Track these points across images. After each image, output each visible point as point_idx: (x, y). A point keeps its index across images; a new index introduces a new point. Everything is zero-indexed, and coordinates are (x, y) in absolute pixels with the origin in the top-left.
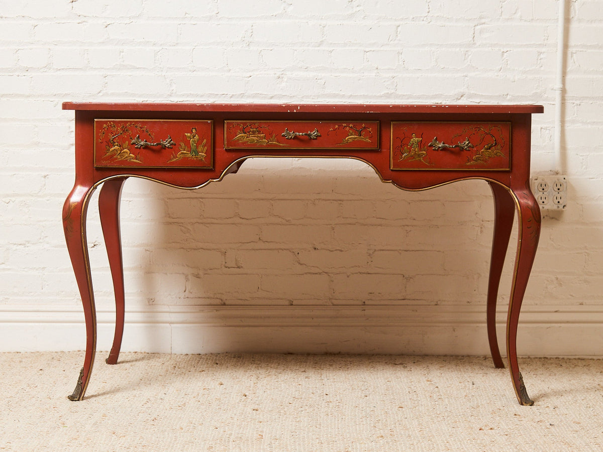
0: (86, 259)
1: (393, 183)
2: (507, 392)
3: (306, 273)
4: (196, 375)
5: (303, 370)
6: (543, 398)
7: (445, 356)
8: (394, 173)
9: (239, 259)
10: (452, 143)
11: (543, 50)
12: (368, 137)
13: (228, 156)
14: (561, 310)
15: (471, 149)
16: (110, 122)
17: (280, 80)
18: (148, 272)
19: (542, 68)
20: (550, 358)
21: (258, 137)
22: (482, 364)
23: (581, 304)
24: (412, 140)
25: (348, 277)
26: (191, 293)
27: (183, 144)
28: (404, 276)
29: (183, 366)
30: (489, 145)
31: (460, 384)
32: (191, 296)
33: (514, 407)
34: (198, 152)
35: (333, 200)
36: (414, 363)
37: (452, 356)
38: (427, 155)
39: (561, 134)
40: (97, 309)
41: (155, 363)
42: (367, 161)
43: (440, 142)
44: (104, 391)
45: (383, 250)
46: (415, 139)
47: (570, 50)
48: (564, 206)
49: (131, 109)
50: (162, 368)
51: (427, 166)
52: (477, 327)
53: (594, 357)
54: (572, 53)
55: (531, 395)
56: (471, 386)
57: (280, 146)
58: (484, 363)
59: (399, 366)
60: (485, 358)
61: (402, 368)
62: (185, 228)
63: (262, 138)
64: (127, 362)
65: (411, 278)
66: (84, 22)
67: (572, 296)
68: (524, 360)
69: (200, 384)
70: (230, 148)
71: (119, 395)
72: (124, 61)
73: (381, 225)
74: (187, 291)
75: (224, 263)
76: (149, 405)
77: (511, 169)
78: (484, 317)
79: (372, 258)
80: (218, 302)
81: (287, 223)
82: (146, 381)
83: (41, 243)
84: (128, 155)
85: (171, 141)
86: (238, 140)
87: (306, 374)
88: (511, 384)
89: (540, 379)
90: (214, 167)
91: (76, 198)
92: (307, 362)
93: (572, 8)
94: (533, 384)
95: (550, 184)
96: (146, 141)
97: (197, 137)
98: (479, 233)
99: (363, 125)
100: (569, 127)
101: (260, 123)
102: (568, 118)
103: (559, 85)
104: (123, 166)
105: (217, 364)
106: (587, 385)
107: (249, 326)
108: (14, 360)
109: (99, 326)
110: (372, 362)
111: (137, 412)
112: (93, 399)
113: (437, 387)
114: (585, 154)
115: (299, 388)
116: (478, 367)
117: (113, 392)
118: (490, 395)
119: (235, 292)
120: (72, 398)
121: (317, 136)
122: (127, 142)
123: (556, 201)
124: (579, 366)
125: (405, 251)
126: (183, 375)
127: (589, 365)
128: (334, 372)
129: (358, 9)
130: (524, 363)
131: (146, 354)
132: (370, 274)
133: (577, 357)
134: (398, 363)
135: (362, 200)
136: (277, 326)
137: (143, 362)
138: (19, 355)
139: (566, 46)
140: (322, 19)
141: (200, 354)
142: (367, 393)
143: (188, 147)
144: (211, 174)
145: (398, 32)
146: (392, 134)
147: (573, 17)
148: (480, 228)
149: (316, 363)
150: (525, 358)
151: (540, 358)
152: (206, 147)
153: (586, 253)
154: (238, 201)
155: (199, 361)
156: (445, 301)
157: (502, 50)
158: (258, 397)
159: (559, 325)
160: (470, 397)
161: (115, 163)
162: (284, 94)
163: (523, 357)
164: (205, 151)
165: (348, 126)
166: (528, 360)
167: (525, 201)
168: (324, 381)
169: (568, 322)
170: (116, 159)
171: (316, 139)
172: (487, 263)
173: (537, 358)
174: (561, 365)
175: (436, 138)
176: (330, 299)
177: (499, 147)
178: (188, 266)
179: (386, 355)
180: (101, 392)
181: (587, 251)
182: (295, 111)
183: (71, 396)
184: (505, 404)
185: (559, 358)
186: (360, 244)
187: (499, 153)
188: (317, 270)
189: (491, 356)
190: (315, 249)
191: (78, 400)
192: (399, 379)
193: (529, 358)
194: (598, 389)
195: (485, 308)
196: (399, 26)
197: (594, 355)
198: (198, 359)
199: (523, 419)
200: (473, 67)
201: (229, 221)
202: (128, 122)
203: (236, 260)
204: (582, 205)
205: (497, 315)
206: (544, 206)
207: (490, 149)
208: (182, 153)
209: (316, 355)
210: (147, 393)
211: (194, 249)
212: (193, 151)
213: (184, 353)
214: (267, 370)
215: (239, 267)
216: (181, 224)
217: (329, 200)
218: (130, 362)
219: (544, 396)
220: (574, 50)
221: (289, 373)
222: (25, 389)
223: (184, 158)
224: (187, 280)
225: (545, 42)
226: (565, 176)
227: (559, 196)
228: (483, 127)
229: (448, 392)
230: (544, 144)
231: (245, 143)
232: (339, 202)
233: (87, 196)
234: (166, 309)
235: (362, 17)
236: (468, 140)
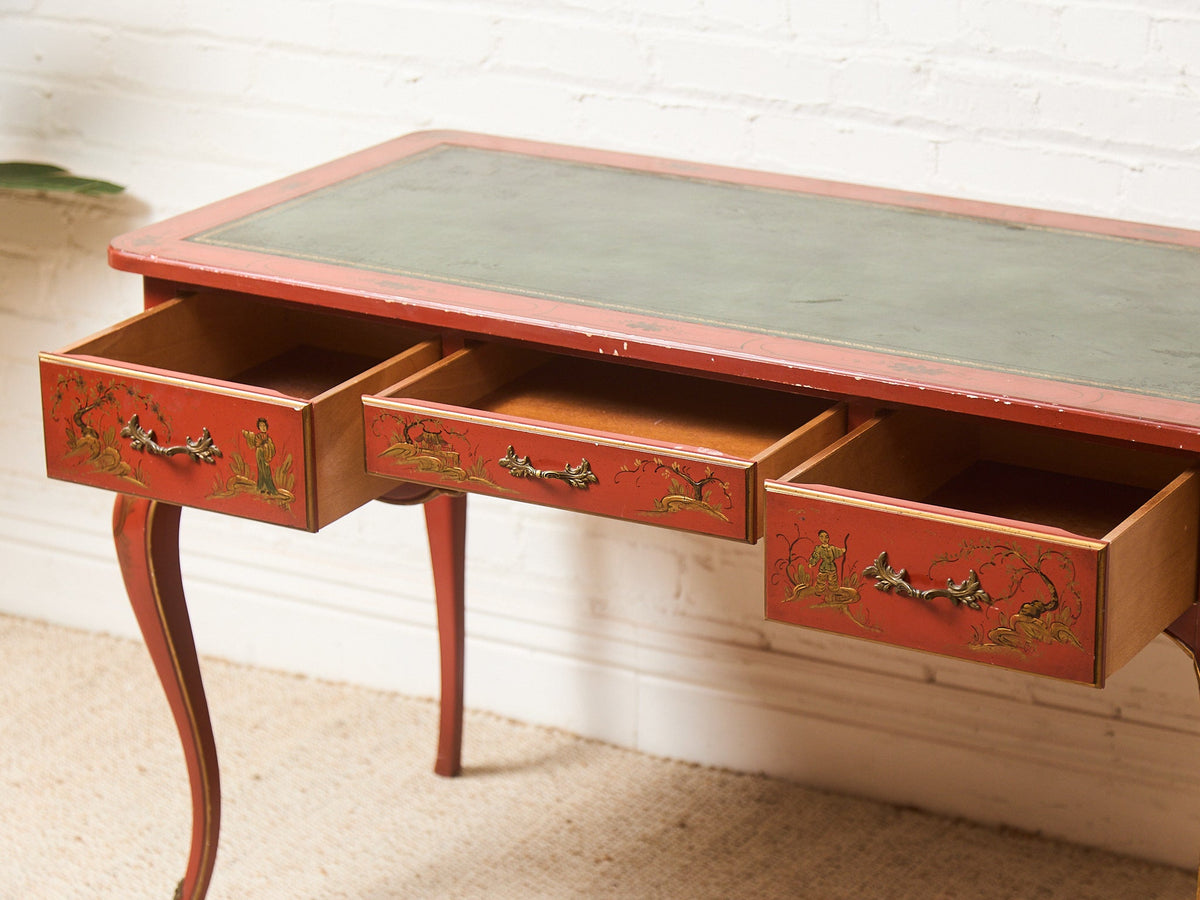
12: (720, 506)
15: (984, 606)
16: (72, 368)
21: (441, 457)
24: (819, 549)
26: (692, 603)
27: (238, 458)
30: (1037, 605)
32: (693, 611)
34: (273, 487)
38: (860, 599)
43: (896, 570)
46: (827, 548)
63: (451, 462)
64: (492, 772)
70: (378, 474)
74: (681, 598)
84: (117, 463)
85: (211, 444)
86: (394, 458)
96: (152, 435)
97: (270, 445)
99: (708, 471)
121: (587, 481)
122: (112, 429)
137: (523, 780)
152: (292, 476)
161: (88, 477)
164: (290, 485)
165: (668, 467)
170: (91, 467)
171: (583, 489)
175: (886, 557)
177: (1065, 614)
182: (616, 353)
187: (1067, 633)
202: (111, 375)
207: (1038, 616)
208: (238, 483)
212: (263, 480)
213: (661, 755)
218: (500, 771)
223: (244, 495)
224: (683, 568)
228: (1018, 548)
231: (411, 467)
236: (976, 579)
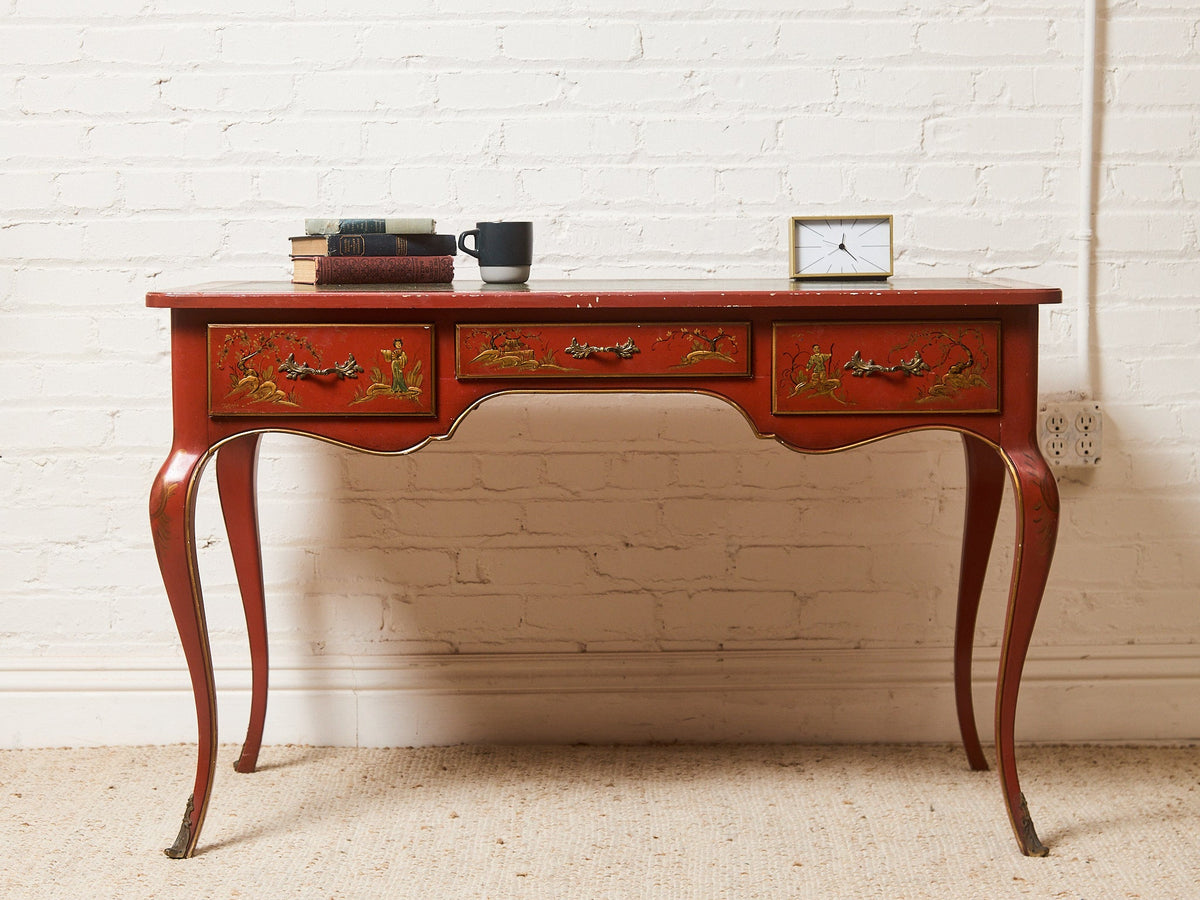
0: (195, 590)
1: (778, 438)
2: (997, 826)
3: (610, 592)
4: (405, 794)
5: (608, 781)
6: (1065, 839)
7: (876, 744)
8: (780, 420)
9: (483, 567)
10: (888, 363)
11: (1053, 164)
12: (729, 353)
13: (463, 390)
14: (1092, 654)
15: (925, 373)
16: (238, 329)
17: (557, 226)
18: (311, 592)
19: (1052, 199)
20: (1074, 746)
21: (519, 355)
22: (945, 762)
23: (1131, 643)
24: (813, 357)
25: (690, 597)
26: (394, 631)
27: (377, 371)
28: (795, 595)
29: (380, 774)
30: (960, 365)
31: (907, 810)
32: (395, 637)
33: (1012, 862)
34: (407, 386)
35: (660, 453)
36: (818, 761)
37: (888, 745)
38: (842, 385)
39: (1089, 322)
40: (215, 664)
41: (328, 768)
42: (729, 398)
43: (866, 361)
44: (233, 836)
45: (755, 546)
46: (818, 356)
47: (1105, 163)
48: (1097, 460)
49: (277, 305)
50: (341, 781)
51: (841, 407)
52: (937, 688)
53: (1157, 744)
54: (1109, 170)
55: (1043, 831)
56: (928, 815)
57: (563, 372)
58: (950, 761)
59: (788, 769)
60: (951, 748)
61: (795, 774)
62: (381, 508)
63: (527, 357)
64: (274, 767)
65: (809, 598)
66: (183, 120)
67: (1113, 627)
68: (1025, 750)
69: (413, 816)
70: (468, 376)
71: (261, 844)
72: (259, 194)
73: (750, 499)
74: (384, 629)
75: (454, 574)
76: (319, 866)
77: (1002, 410)
78: (949, 669)
79: (734, 561)
80: (445, 647)
81: (574, 497)
82: (311, 810)
83: (108, 540)
84: (273, 392)
85: (355, 364)
86: (483, 362)
87: (613, 792)
88: (1003, 807)
89: (1056, 794)
90: (437, 412)
91: (176, 474)
92: (614, 763)
93: (1108, 83)
94: (1047, 808)
95: (1070, 419)
96: (307, 366)
97: (404, 357)
98: (937, 511)
99: (720, 331)
100: (1103, 309)
101: (525, 328)
102: (1102, 292)
103: (1083, 230)
104: (263, 414)
105: (445, 769)
106: (1147, 807)
107: (504, 693)
108: (59, 766)
109: (221, 696)
110: (739, 760)
111: (297, 884)
112: (213, 854)
113: (864, 817)
114: (1134, 360)
115: (602, 823)
116: (939, 769)
117: (250, 837)
118: (964, 832)
119: (477, 629)
120: (172, 854)
121: (633, 352)
122: (271, 368)
123: (1082, 451)
124: (1128, 763)
125: (798, 547)
126: (381, 796)
127: (1148, 759)
128: (667, 783)
129: (703, 90)
130: (1025, 758)
131: (310, 749)
132: (733, 591)
133: (1123, 743)
134: (786, 763)
135: (714, 452)
136: (556, 692)
137: (304, 767)
138: (68, 754)
139: (1097, 156)
140: (634, 110)
141: (411, 748)
142: (733, 832)
143: (387, 376)
144: (432, 427)
145: (780, 134)
146: (774, 347)
147: (1109, 101)
148: (937, 502)
149: (632, 765)
150: (1027, 747)
151: (1055, 746)
152: (421, 375)
153: (1140, 546)
154: (479, 457)
155: (411, 762)
156: (873, 640)
157: (976, 166)
158: (525, 845)
159: (1090, 683)
160: (928, 840)
161: (248, 407)
162: (565, 254)
163: (1023, 744)
164: (419, 383)
165: (691, 333)
166: (1032, 751)
167: (1029, 469)
168: (649, 807)
169: (1106, 677)
170: (251, 399)
171: (630, 358)
172: (952, 566)
173: (1048, 746)
174: (1095, 762)
175: (859, 353)
176: (657, 640)
177: (978, 368)
178: (386, 580)
179: (763, 745)
180: (227, 838)
181: (1141, 543)
182: (590, 306)
183: (171, 850)
184: (994, 853)
185: (1090, 746)
186: (711, 534)
187: (980, 380)
188: (630, 586)
189: (962, 744)
190: (627, 545)
191: (185, 857)
192: (791, 800)
193: (1033, 746)
194: (1168, 817)
195: (951, 653)
196: (780, 122)
197: (1156, 739)
198: (408, 759)
199: (1030, 887)
200: (923, 198)
201: (465, 494)
202: (271, 329)
203: (478, 568)
204: (1129, 455)
205: (974, 665)
206: (1059, 460)
207: (960, 372)
208: (377, 388)
209: (633, 746)
210: (316, 837)
211: (398, 548)
212: (398, 383)
213: (382, 747)
214: (540, 781)
215: (483, 582)
216: (373, 503)
217: (653, 452)
218: (279, 766)
219: (1067, 833)
220: (1113, 163)
221: (583, 788)
222: (82, 832)
223: (380, 397)
224: (386, 606)
225: (1058, 148)
226: (1097, 403)
227: (1086, 441)
228: (947, 331)
229: (885, 827)
230: (1057, 342)
231: (496, 366)
232: (673, 456)
233: (197, 470)
234: (345, 662)
235: (711, 105)
236: (920, 357)
